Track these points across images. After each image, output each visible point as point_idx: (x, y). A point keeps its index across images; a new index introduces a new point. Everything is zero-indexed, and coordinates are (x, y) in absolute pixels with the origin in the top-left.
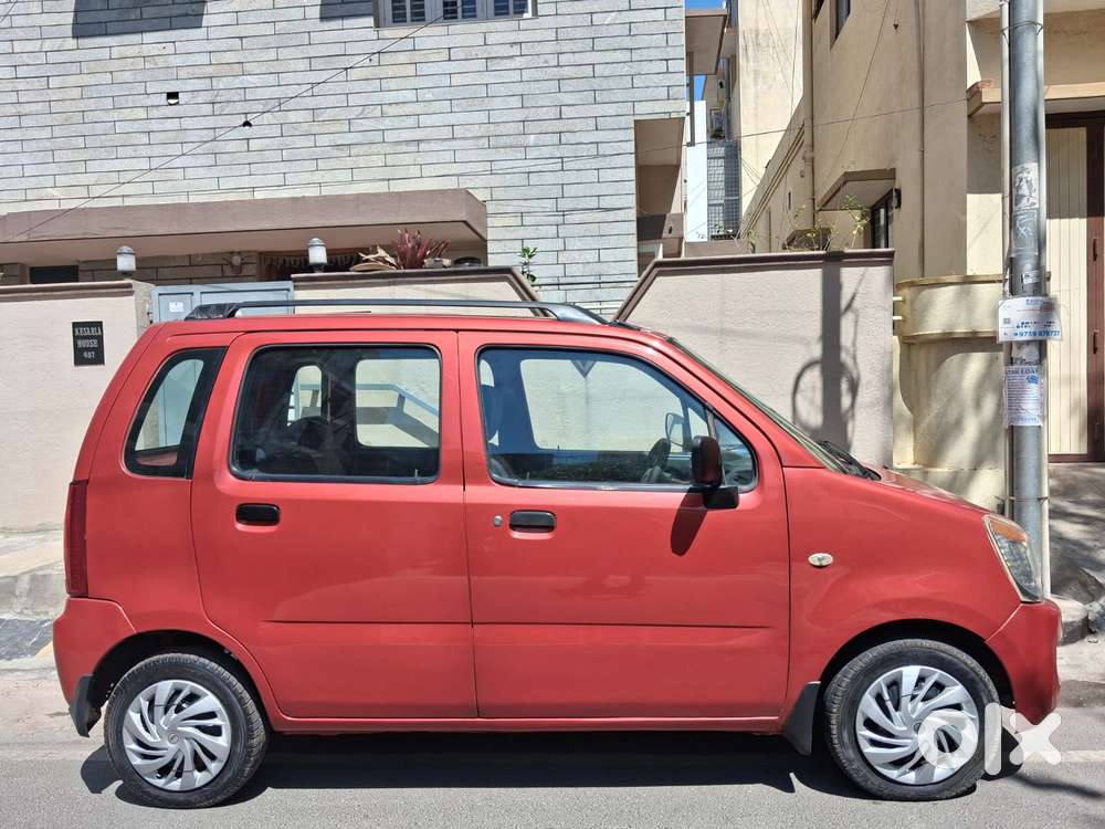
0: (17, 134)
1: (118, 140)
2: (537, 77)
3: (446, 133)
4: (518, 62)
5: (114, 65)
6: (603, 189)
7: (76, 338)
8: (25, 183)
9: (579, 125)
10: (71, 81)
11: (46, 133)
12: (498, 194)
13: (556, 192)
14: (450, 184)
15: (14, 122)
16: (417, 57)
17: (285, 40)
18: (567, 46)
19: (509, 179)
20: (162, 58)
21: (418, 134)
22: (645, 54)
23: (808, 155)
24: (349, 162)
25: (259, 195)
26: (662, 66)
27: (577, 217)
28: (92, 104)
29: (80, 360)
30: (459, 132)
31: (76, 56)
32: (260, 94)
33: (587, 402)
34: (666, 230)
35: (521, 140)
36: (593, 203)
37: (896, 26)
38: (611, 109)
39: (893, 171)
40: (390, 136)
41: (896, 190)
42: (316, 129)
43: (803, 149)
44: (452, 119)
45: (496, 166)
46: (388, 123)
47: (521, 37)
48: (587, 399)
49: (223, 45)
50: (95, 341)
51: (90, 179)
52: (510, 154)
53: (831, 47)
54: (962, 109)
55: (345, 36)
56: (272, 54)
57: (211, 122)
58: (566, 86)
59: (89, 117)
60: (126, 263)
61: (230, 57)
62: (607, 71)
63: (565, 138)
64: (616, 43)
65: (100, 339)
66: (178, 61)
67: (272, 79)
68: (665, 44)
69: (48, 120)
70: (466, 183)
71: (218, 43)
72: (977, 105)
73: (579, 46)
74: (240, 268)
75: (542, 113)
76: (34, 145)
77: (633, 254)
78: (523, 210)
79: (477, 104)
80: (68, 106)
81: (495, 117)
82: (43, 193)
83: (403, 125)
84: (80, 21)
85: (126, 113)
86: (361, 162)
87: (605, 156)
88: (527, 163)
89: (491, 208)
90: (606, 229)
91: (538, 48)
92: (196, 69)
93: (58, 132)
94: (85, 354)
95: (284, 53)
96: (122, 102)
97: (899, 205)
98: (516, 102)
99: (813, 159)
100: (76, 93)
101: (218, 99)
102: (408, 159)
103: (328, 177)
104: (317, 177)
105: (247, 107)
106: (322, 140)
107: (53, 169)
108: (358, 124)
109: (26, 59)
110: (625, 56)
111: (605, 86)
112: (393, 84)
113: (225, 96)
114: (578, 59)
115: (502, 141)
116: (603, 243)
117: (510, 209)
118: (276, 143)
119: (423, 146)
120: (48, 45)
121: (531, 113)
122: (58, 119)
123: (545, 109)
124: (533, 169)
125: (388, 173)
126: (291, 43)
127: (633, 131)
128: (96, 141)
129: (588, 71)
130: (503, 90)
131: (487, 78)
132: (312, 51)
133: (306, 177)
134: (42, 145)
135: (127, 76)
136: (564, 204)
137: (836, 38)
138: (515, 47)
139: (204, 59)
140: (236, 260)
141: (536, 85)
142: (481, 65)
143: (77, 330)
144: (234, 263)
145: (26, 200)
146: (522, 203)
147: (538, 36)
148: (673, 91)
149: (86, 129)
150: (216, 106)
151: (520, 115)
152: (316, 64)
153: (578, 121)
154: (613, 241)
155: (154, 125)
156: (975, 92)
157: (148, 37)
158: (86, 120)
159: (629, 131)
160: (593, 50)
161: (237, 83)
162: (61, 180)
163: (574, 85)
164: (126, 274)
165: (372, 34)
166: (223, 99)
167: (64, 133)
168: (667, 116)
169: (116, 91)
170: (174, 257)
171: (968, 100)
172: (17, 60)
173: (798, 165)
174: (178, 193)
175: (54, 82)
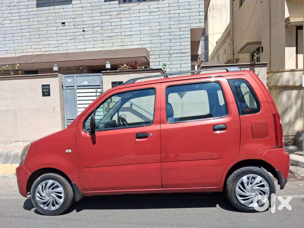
0: (21, 34)
1: (48, 36)
2: (163, 17)
3: (139, 33)
4: (158, 13)
5: (47, 15)
6: (182, 47)
7: (43, 89)
8: (23, 48)
9: (175, 30)
10: (35, 19)
11: (29, 34)
12: (153, 49)
13: (169, 48)
14: (140, 47)
15: (20, 31)
16: (130, 12)
17: (94, 8)
18: (172, 8)
19: (156, 45)
20: (60, 13)
21: (131, 33)
22: (193, 10)
23: (232, 39)
24: (112, 41)
25: (87, 50)
26: (198, 14)
27: (175, 55)
28: (41, 26)
29: (44, 95)
30: (142, 32)
31: (37, 13)
32: (87, 22)
33: (182, 105)
34: (198, 59)
35: (159, 34)
36: (179, 51)
37: (261, 2)
38: (184, 26)
39: (261, 42)
40: (123, 34)
41: (261, 47)
42: (103, 32)
43: (230, 37)
44: (141, 29)
45: (152, 42)
46: (122, 30)
47: (159, 6)
48: (182, 104)
49: (77, 9)
50: (48, 90)
51: (41, 46)
52: (156, 38)
53: (239, 9)
54: (284, 24)
55: (111, 6)
56: (90, 12)
57: (74, 30)
58: (171, 19)
59: (40, 29)
60: (56, 68)
61: (78, 13)
62: (183, 15)
63: (171, 34)
64: (185, 7)
65: (49, 89)
66: (65, 14)
67: (90, 18)
68: (199, 7)
69: (29, 30)
70: (144, 46)
71: (75, 9)
72: (288, 23)
73: (175, 8)
74: (82, 70)
75: (165, 27)
76: (25, 37)
77: (190, 65)
78: (159, 53)
79: (147, 25)
80: (34, 26)
81: (152, 28)
82: (28, 50)
83: (127, 31)
84: (38, 3)
85: (50, 28)
86: (115, 41)
87: (182, 38)
88: (161, 41)
89: (151, 53)
90: (182, 58)
91: (164, 9)
92: (70, 16)
93: (32, 33)
94: (45, 94)
95: (94, 11)
96: (50, 25)
97: (262, 51)
98: (157, 24)
99: (233, 40)
100: (37, 23)
101: (76, 24)
102: (128, 40)
103: (106, 45)
104: (103, 45)
105: (84, 26)
106: (104, 35)
107: (31, 44)
108: (114, 31)
109: (23, 14)
110: (188, 11)
111: (182, 19)
112: (124, 19)
113: (78, 23)
114: (175, 12)
115: (154, 35)
116: (182, 62)
117: (156, 53)
118: (92, 36)
119: (132, 36)
120: (29, 10)
121: (162, 27)
122: (31, 30)
123: (166, 26)
124: (162, 42)
125: (122, 44)
126: (95, 8)
127: (190, 32)
128: (43, 36)
129: (177, 15)
130: (154, 21)
131: (150, 17)
132: (101, 11)
133: (100, 45)
134: (27, 37)
135: (51, 18)
136: (171, 52)
137: (241, 6)
138: (157, 9)
139: (72, 13)
140: (81, 68)
141: (163, 19)
142: (148, 14)
143: (43, 87)
144: (81, 69)
145: (23, 52)
146: (160, 52)
147: (164, 6)
148: (201, 20)
149: (40, 33)
150: (75, 26)
151: (159, 28)
152: (103, 14)
153: (175, 29)
154: (185, 62)
155: (59, 32)
156: (288, 19)
157: (57, 7)
158: (40, 30)
159: (189, 32)
160: (179, 9)
161: (81, 19)
162: (33, 47)
163: (174, 19)
164: (56, 72)
165: (118, 6)
166: (77, 24)
167: (34, 34)
168: (199, 27)
169: (47, 22)
170: (64, 67)
171: (285, 22)
172: (21, 14)
173: (228, 41)
174: (65, 50)
175: (31, 20)
